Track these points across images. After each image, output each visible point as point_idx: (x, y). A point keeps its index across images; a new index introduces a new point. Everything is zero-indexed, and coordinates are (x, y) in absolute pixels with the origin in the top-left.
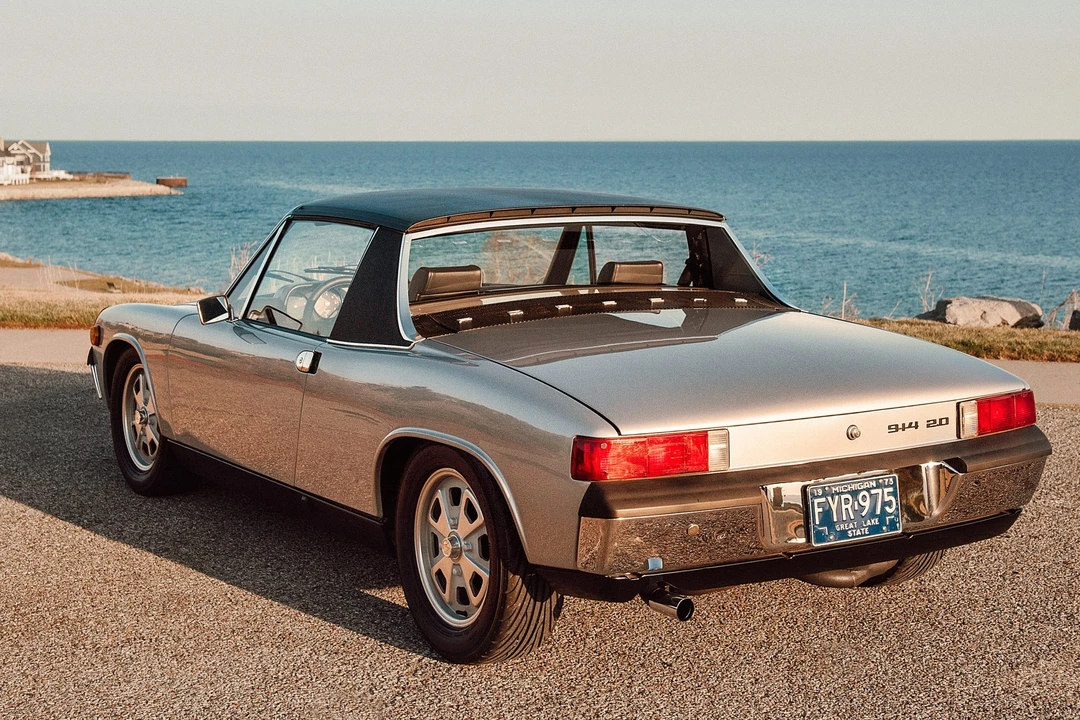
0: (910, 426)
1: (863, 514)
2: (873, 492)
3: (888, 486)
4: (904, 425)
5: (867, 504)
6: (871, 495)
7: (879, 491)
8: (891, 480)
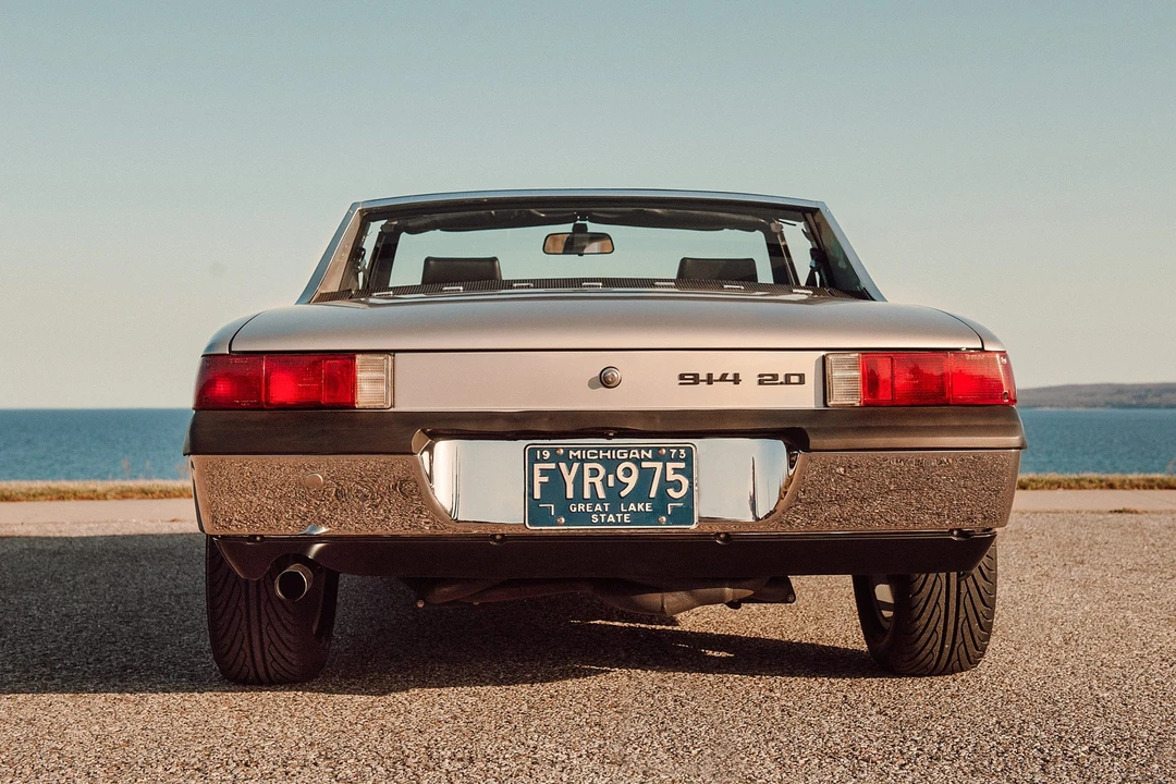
0: (723, 378)
1: (623, 494)
2: (644, 465)
3: (677, 459)
4: (710, 376)
5: (632, 481)
6: (640, 468)
7: (659, 466)
8: (682, 451)
